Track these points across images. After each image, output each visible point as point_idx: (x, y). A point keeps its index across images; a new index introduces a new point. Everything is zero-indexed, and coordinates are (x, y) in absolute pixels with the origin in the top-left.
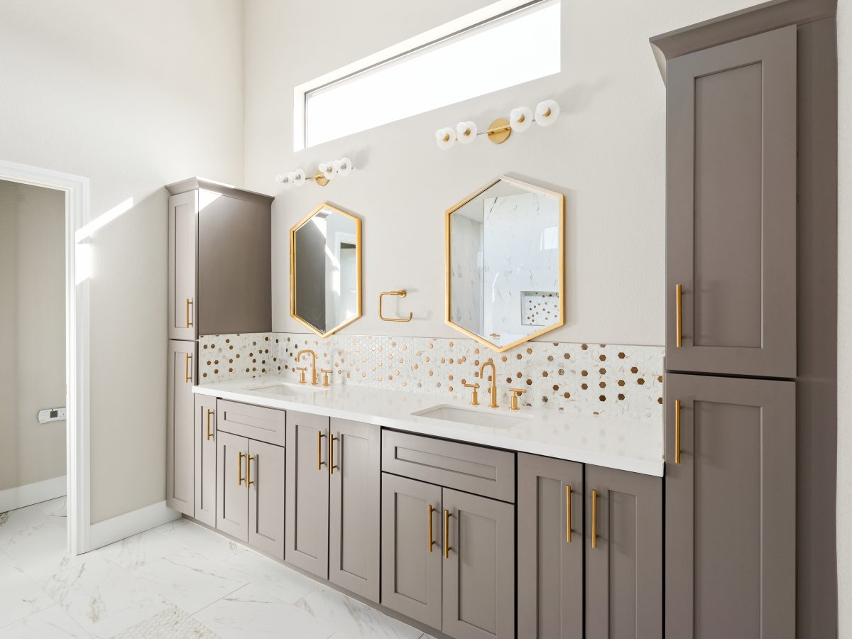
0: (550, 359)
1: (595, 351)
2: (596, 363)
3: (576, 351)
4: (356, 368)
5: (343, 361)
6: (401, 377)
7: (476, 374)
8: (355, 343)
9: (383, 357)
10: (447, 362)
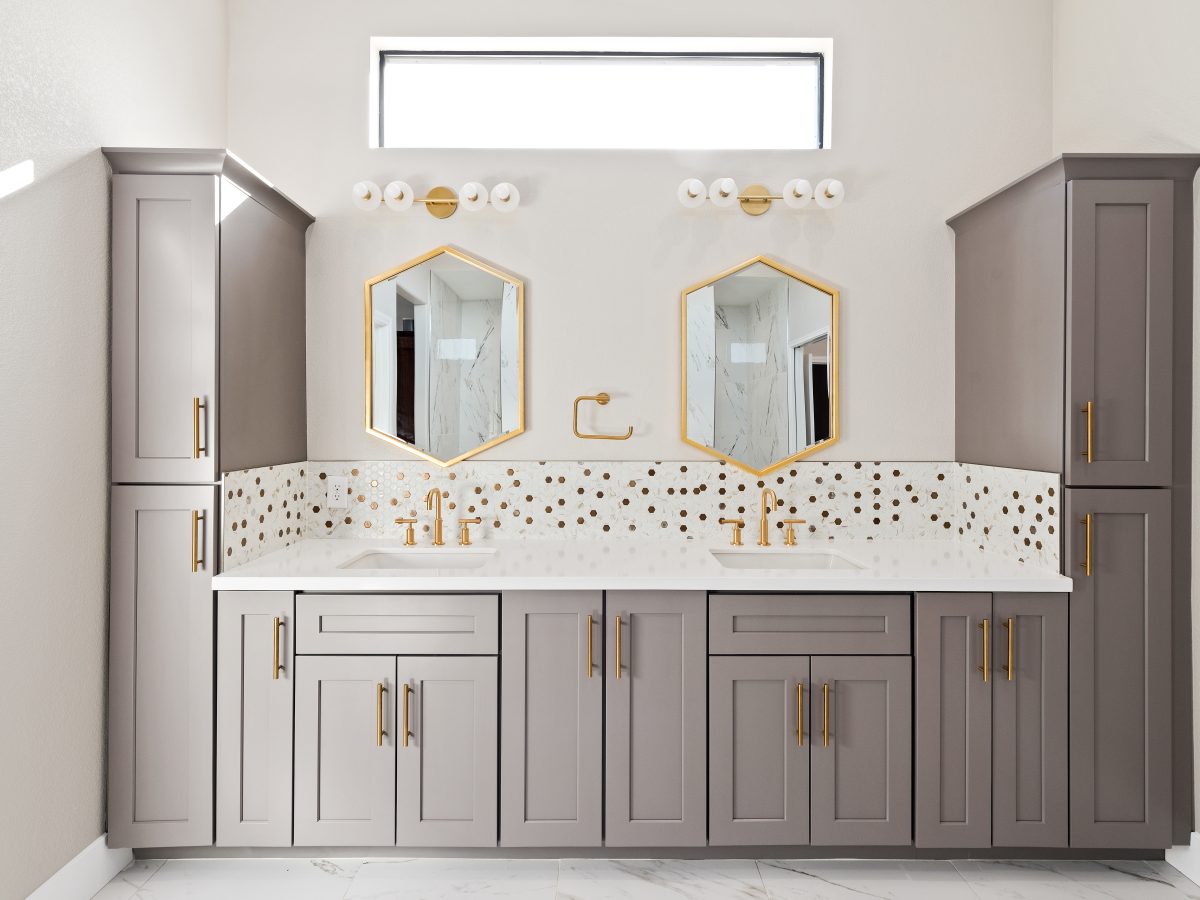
0: (819, 480)
1: (869, 469)
2: (870, 483)
3: (848, 471)
4: (513, 511)
5: (485, 502)
6: (600, 518)
7: (722, 506)
8: (511, 472)
9: (567, 492)
10: (677, 493)
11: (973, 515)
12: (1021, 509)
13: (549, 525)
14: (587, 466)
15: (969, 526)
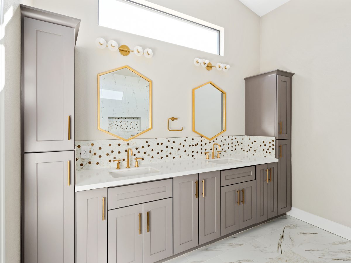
0: (221, 141)
1: (231, 138)
2: (231, 141)
3: (227, 138)
4: (147, 155)
5: (139, 152)
6: (172, 155)
7: (202, 149)
8: (147, 142)
9: (163, 147)
10: (191, 146)
11: (251, 147)
12: (265, 145)
13: (158, 158)
14: (169, 139)
15: (250, 150)
